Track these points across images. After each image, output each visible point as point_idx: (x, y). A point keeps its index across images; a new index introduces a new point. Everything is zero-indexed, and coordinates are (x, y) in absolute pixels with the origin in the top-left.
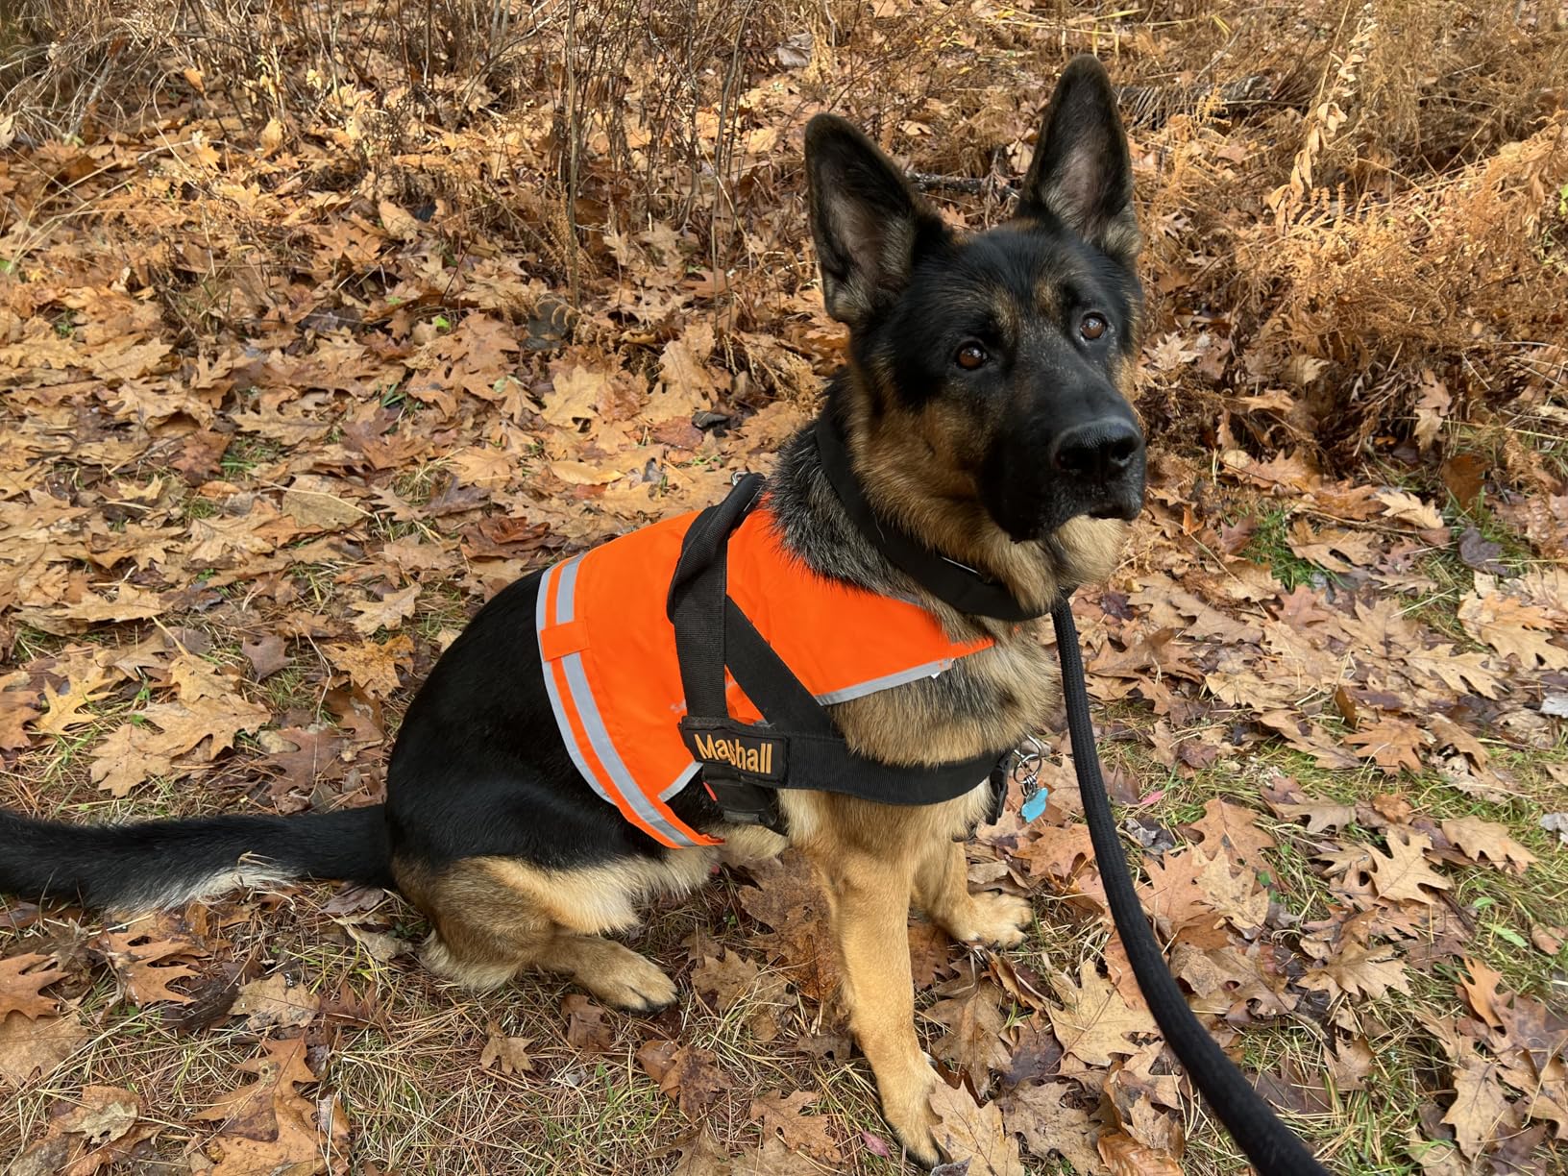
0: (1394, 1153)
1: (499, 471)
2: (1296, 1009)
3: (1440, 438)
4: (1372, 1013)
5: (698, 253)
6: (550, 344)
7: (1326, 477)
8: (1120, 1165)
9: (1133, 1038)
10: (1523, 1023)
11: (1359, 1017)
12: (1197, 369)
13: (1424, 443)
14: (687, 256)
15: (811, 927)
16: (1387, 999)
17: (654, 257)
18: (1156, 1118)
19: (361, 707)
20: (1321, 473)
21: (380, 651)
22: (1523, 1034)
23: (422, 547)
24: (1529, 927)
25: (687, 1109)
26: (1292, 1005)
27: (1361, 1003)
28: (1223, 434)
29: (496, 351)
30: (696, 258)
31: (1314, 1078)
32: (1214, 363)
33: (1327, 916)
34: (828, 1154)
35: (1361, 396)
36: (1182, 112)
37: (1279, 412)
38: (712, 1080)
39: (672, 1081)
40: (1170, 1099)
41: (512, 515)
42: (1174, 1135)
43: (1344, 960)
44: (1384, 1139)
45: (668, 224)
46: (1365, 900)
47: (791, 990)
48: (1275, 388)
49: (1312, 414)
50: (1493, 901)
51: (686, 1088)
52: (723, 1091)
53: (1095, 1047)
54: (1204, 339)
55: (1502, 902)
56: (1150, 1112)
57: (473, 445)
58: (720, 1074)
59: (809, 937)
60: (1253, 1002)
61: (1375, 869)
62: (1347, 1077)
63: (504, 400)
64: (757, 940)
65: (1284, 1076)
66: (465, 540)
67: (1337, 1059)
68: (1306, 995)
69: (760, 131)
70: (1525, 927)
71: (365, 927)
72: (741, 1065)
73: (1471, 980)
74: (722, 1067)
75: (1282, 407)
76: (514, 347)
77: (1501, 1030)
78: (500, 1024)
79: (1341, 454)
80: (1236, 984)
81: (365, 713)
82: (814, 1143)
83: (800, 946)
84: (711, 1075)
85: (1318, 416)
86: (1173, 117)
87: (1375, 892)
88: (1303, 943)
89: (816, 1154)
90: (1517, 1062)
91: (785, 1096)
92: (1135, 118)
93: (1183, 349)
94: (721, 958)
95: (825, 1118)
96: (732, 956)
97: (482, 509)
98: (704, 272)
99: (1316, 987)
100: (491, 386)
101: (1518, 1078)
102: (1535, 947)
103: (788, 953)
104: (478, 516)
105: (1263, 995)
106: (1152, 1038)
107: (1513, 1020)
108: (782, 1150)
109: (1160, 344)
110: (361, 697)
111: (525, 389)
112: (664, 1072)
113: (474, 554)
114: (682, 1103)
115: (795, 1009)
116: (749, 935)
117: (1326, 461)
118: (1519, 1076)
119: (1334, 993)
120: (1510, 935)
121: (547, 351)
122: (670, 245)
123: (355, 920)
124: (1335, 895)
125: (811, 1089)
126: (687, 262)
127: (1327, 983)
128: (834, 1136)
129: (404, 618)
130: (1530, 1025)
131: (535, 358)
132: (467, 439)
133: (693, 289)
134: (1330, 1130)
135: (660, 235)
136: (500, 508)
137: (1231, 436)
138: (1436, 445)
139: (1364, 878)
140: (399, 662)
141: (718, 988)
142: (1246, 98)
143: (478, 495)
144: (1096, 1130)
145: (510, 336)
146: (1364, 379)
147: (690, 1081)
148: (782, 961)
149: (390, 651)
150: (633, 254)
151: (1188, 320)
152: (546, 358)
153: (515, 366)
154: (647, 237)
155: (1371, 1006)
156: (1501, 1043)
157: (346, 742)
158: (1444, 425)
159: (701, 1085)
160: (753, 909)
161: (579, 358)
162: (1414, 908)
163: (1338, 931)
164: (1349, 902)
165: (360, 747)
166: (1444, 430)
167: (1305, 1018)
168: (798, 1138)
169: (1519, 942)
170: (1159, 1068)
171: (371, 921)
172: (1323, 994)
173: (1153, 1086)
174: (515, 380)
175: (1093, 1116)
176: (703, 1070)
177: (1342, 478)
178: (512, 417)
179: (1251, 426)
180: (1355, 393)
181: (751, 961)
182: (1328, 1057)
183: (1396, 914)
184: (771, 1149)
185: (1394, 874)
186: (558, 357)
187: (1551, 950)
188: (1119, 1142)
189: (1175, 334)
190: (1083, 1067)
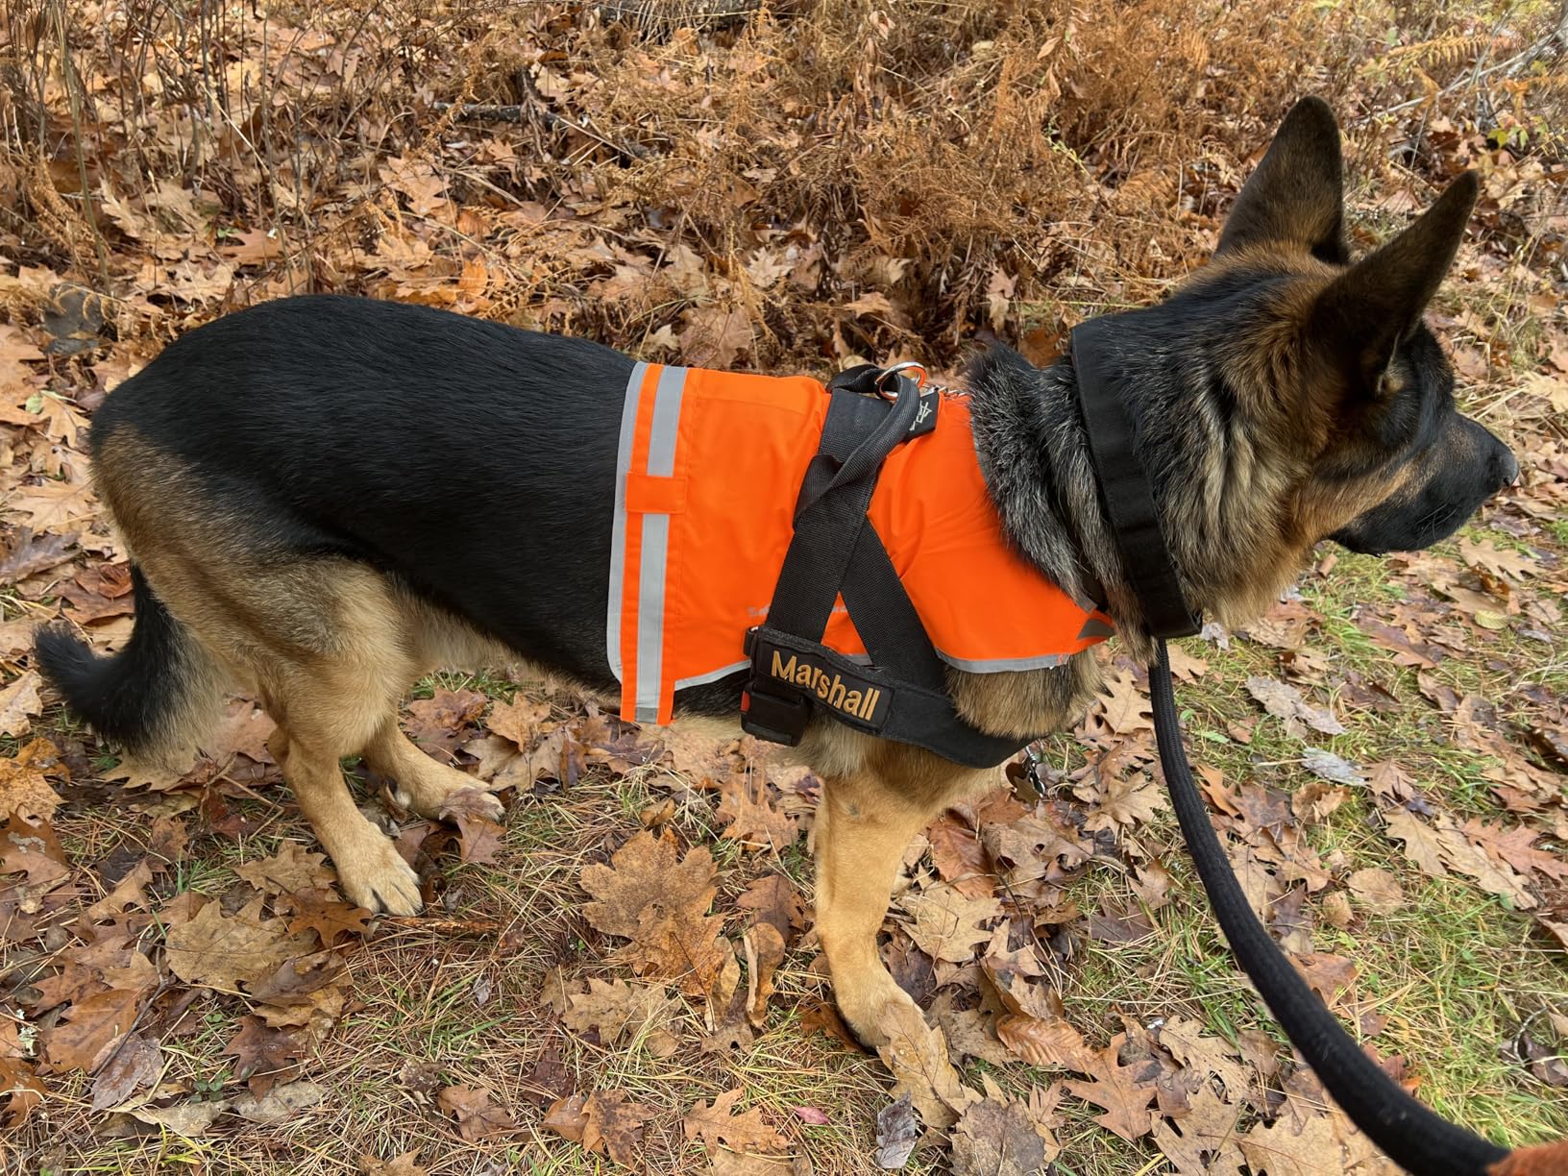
0: (1209, 948)
1: (75, 510)
2: (1095, 853)
3: (1011, 318)
4: (1149, 835)
5: (223, 213)
6: (85, 344)
7: (934, 368)
8: (1022, 1044)
9: (983, 925)
10: (1252, 806)
11: (1141, 841)
12: (793, 282)
13: (998, 323)
14: (211, 218)
15: (669, 923)
16: (1157, 820)
17: (171, 224)
18: (1031, 990)
19: (27, 841)
20: (930, 366)
21: (14, 765)
22: (1255, 815)
23: (12, 624)
24: (1225, 725)
25: (620, 1157)
26: (1091, 850)
27: (1136, 829)
28: (839, 343)
29: (14, 362)
30: (223, 219)
31: (1132, 908)
32: (804, 274)
33: (1084, 763)
34: (774, 1143)
35: (949, 289)
36: (684, 25)
37: (880, 313)
38: (630, 1119)
39: (592, 1137)
40: (1032, 969)
41: (116, 560)
42: (1051, 1000)
43: (1113, 796)
44: (1200, 939)
45: (175, 182)
46: (1106, 741)
47: (671, 995)
48: (868, 292)
49: (904, 311)
50: (1192, 711)
51: (609, 1136)
52: (647, 1123)
53: (956, 945)
54: (792, 251)
55: (1199, 710)
56: (1024, 987)
57: (24, 484)
58: (638, 1106)
59: (672, 935)
60: (1061, 858)
61: (1104, 710)
62: (1153, 899)
63: (46, 423)
64: (616, 957)
65: (1108, 914)
66: (66, 602)
67: (1141, 884)
68: (1097, 838)
69: (238, 65)
70: (1221, 725)
71: (159, 1104)
72: (653, 1090)
73: (1206, 783)
74: (636, 1099)
75: (881, 308)
76: (39, 355)
77: (1240, 817)
78: (377, 1153)
79: (943, 345)
80: (1041, 847)
81: (36, 847)
82: (757, 1139)
83: (665, 947)
84: (629, 1112)
85: (908, 312)
86: (678, 30)
87: (1111, 731)
88: (1076, 793)
89: (764, 1149)
90: (1260, 840)
91: (710, 1103)
92: (640, 34)
93: (775, 264)
94: (587, 990)
95: (757, 1109)
96: (596, 983)
97: (73, 561)
98: (238, 234)
99: (1098, 828)
100: (23, 407)
101: (1266, 853)
102: (1234, 740)
103: (655, 957)
104: (71, 570)
105: (1066, 849)
106: (998, 920)
107: (1244, 804)
108: (731, 1157)
109: (753, 261)
110: (24, 830)
111: (70, 403)
112: (581, 1130)
113: (86, 617)
114: (612, 1153)
115: (684, 1011)
116: (603, 955)
117: (932, 355)
118: (1265, 850)
119: (1115, 828)
120: (1213, 735)
121: (85, 353)
122: (184, 208)
123: (140, 1101)
124: (1083, 742)
125: (730, 1086)
126: (214, 225)
127: (1107, 821)
128: (771, 1123)
129: (30, 716)
130: (1258, 806)
131: (71, 363)
132: (13, 479)
133: (233, 256)
134: (1160, 948)
135: (170, 195)
136: (96, 554)
137: (844, 343)
138: (1008, 325)
139: (1099, 721)
140: (49, 773)
141: (597, 1022)
142: (742, 10)
143: (60, 545)
144: (989, 1022)
145: (26, 341)
146: (948, 272)
147: (610, 1128)
148: (651, 969)
149: (30, 764)
150: (141, 222)
151: (767, 234)
152: (85, 362)
153: (46, 378)
154: (150, 200)
155: (1145, 828)
156: (1244, 828)
157: (20, 891)
158: (1011, 305)
159: (622, 1127)
160: (603, 925)
161: (132, 357)
162: (1142, 735)
163: (1097, 773)
164: (1095, 745)
165: (42, 891)
166: (1012, 308)
167: (1103, 857)
168: (741, 1139)
169: (1222, 740)
170: (1014, 945)
171: (162, 1095)
172: (1106, 832)
173: (1015, 962)
174: (53, 394)
175: (982, 1009)
176: (620, 1111)
177: (947, 367)
178: (64, 441)
179: (858, 330)
180: (942, 287)
181: (618, 981)
182: (1134, 886)
183: (1132, 745)
184: (721, 1160)
185: (1120, 710)
186: (103, 358)
187: (1246, 739)
188: (1016, 1025)
189: (763, 249)
190: (955, 968)
